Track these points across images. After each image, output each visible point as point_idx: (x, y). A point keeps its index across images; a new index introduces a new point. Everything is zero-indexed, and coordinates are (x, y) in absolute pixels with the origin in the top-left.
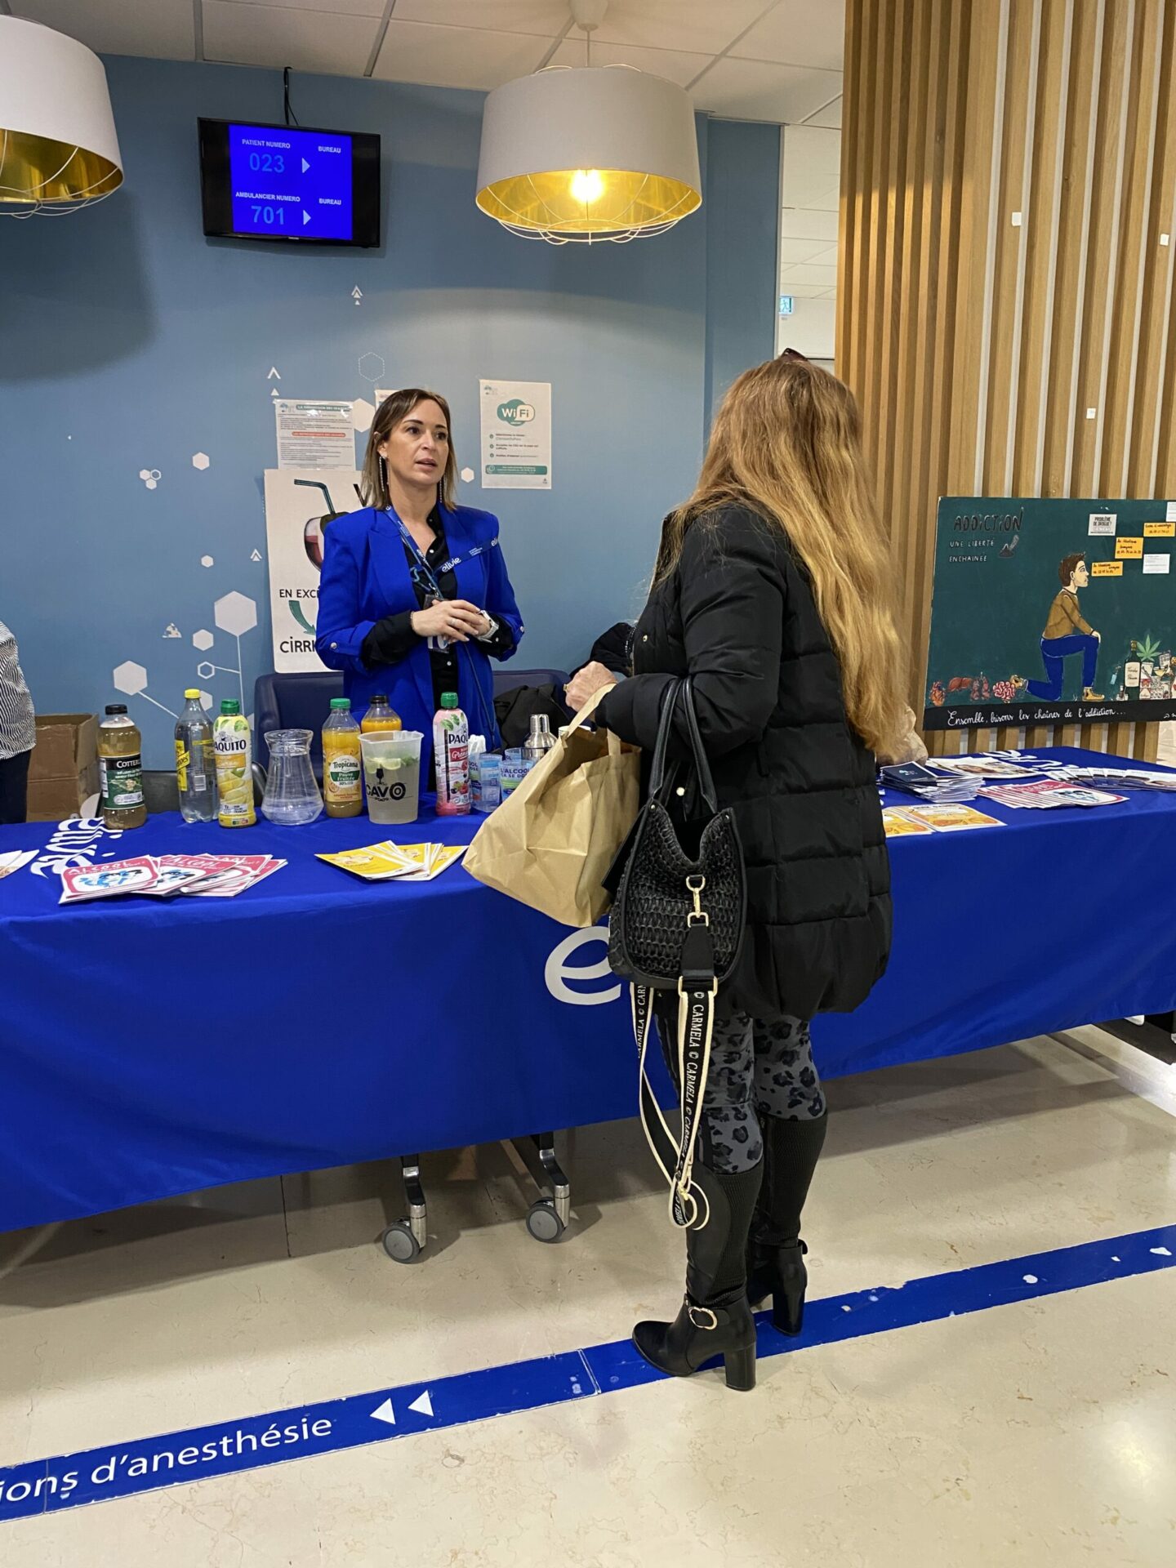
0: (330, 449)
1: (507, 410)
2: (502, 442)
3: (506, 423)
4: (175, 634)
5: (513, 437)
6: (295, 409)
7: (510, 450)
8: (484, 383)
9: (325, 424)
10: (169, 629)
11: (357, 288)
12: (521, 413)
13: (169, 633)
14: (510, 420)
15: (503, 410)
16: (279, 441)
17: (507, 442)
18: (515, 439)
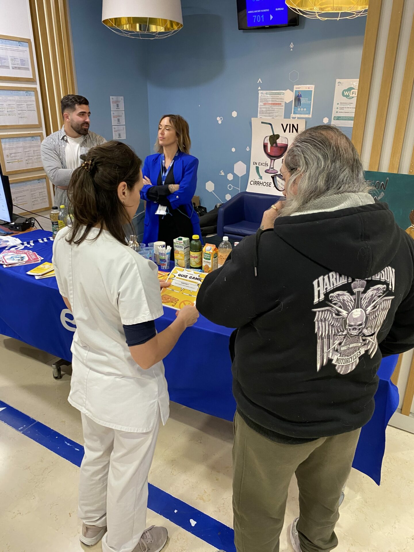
0: (275, 110)
1: (347, 92)
2: (342, 106)
3: (345, 98)
4: (223, 174)
5: (347, 104)
6: (265, 94)
7: (346, 110)
8: (338, 80)
9: (274, 100)
10: (221, 172)
11: (292, 43)
12: (353, 93)
13: (221, 173)
14: (347, 96)
15: (345, 92)
16: (259, 107)
17: (344, 106)
18: (348, 105)
